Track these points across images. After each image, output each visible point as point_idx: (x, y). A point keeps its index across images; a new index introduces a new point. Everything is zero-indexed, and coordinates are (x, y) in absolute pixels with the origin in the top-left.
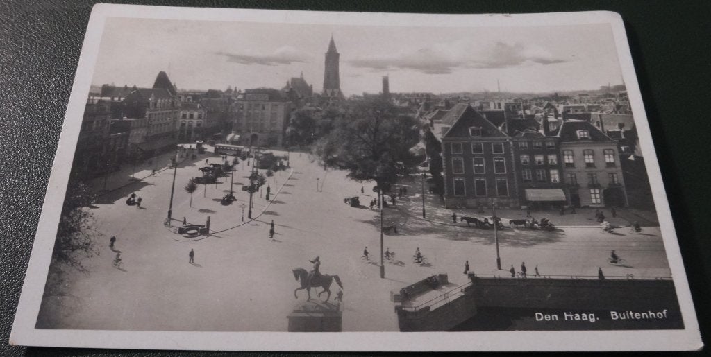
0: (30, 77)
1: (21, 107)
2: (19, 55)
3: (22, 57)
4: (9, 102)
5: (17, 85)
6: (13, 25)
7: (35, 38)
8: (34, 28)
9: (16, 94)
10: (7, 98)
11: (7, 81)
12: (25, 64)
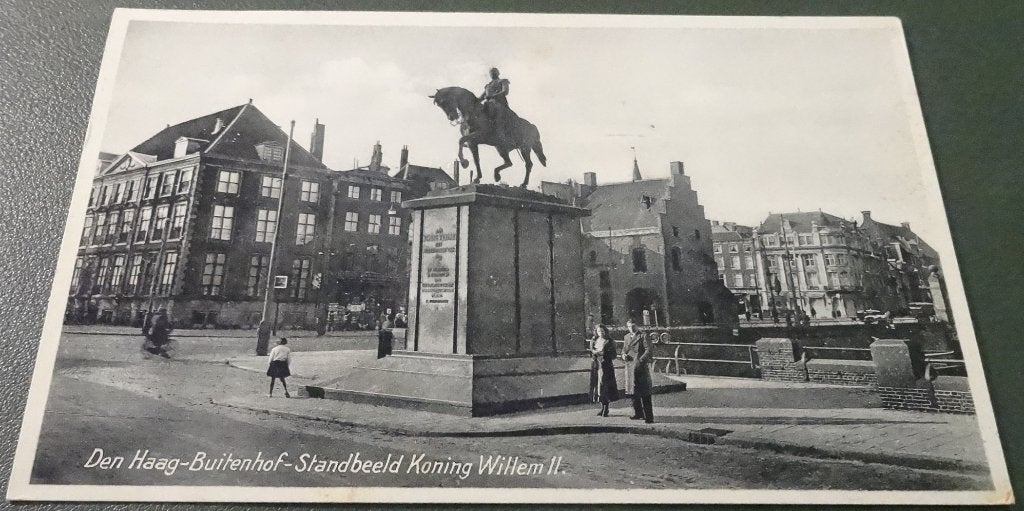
0: (73, 122)
1: (59, 167)
2: (56, 89)
3: (61, 92)
4: (41, 159)
5: (52, 134)
6: (48, 43)
7: (80, 63)
8: (79, 48)
9: (51, 147)
10: (38, 153)
11: (38, 127)
12: (66, 101)
